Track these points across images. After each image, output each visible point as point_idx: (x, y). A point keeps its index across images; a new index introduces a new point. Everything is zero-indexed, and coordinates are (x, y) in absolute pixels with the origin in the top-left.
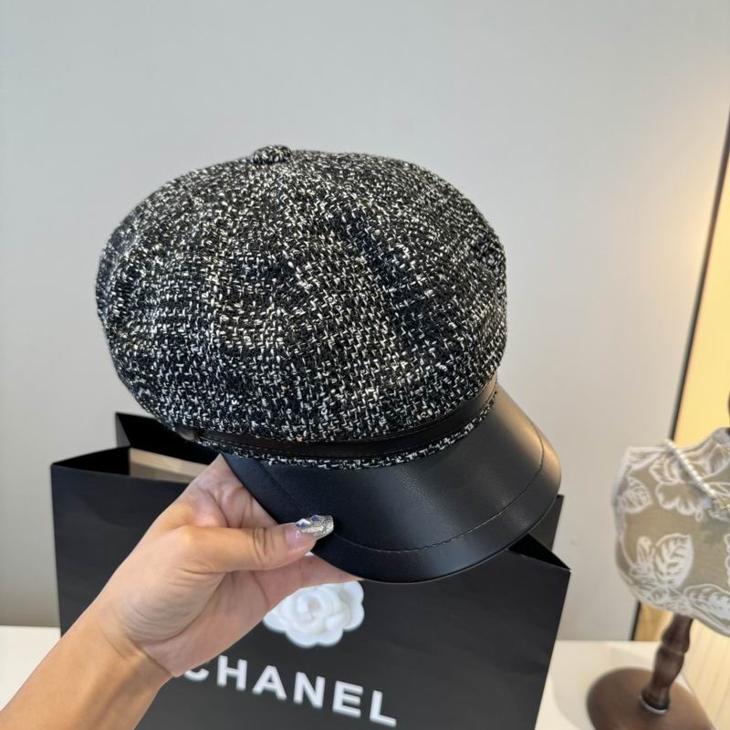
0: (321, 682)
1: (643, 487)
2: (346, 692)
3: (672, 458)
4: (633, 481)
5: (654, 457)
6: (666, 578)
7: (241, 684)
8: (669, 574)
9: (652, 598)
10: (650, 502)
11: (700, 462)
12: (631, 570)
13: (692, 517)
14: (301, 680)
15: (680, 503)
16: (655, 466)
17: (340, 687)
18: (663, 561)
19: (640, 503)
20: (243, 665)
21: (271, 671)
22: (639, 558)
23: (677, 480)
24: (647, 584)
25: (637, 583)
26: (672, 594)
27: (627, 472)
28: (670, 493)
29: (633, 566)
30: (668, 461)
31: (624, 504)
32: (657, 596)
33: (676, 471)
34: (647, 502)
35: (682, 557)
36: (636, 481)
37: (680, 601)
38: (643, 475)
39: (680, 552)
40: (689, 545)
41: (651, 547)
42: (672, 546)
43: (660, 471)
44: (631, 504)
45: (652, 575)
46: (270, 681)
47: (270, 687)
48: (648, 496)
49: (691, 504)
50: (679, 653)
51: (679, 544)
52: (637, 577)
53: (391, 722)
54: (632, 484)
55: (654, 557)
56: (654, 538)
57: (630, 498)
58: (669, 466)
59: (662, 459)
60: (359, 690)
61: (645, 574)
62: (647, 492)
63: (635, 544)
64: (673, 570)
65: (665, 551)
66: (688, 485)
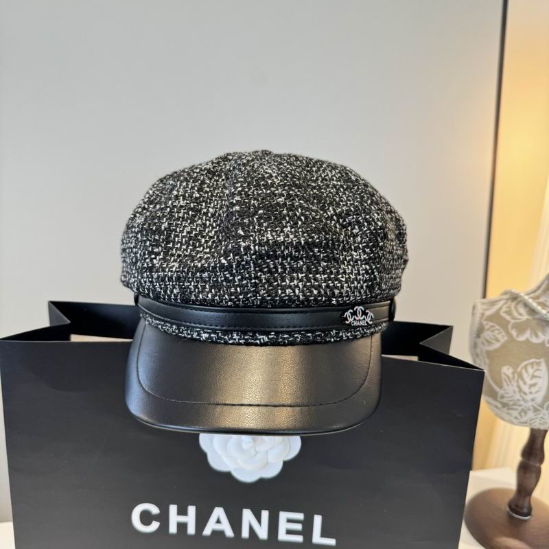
0: (265, 515)
1: (497, 327)
2: (289, 521)
3: (516, 301)
4: (487, 325)
5: (501, 303)
6: (529, 397)
7: (191, 530)
8: (531, 393)
9: (519, 417)
10: (506, 338)
11: (541, 300)
12: (499, 395)
13: (543, 344)
14: (248, 516)
15: (531, 334)
16: (504, 309)
17: (283, 516)
18: (525, 383)
19: (497, 340)
20: (192, 510)
21: (219, 512)
22: (505, 384)
23: (525, 317)
24: (514, 405)
25: (505, 405)
26: (536, 410)
27: (481, 318)
28: (521, 328)
29: (501, 392)
30: (514, 304)
31: (483, 344)
32: (523, 414)
33: (522, 310)
34: (503, 338)
35: (540, 377)
36: (491, 324)
37: (542, 415)
38: (496, 318)
39: (537, 374)
40: (543, 367)
41: (513, 373)
42: (530, 371)
43: (509, 313)
44: (489, 343)
45: (518, 396)
46: (218, 521)
47: (218, 527)
48: (504, 334)
49: (540, 334)
50: (538, 465)
51: (535, 367)
52: (505, 400)
53: (331, 542)
54: (487, 327)
55: (517, 381)
56: (515, 366)
57: (488, 338)
58: (516, 307)
59: (509, 303)
60: (300, 516)
61: (512, 396)
62: (502, 331)
63: (499, 373)
64: (534, 390)
65: (525, 375)
66: (535, 319)
